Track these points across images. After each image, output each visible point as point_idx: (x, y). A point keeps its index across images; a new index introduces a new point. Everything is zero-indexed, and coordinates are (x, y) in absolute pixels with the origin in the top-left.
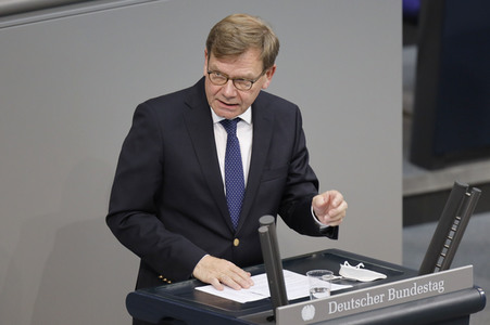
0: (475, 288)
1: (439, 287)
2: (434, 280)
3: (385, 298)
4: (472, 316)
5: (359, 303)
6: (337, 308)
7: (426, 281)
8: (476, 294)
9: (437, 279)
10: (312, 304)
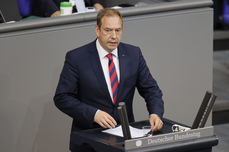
0: (214, 136)
1: (198, 135)
2: (195, 132)
3: (174, 139)
4: (213, 147)
5: (162, 140)
6: (152, 142)
7: (192, 132)
8: (214, 139)
9: (197, 132)
10: (141, 140)
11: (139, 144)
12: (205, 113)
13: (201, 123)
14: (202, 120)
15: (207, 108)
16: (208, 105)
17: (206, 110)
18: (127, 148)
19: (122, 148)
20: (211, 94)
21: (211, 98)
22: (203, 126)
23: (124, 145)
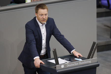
0: (97, 62)
1: (90, 62)
2: (89, 60)
3: (79, 64)
4: (97, 67)
5: (73, 65)
6: (69, 65)
7: (87, 61)
8: (97, 63)
9: (90, 60)
10: (64, 65)
11: (63, 66)
12: (93, 52)
13: (91, 56)
14: (92, 55)
15: (94, 49)
16: (94, 48)
17: (93, 50)
18: (57, 69)
19: (55, 69)
20: (95, 43)
21: (96, 45)
22: (92, 58)
23: (56, 67)
